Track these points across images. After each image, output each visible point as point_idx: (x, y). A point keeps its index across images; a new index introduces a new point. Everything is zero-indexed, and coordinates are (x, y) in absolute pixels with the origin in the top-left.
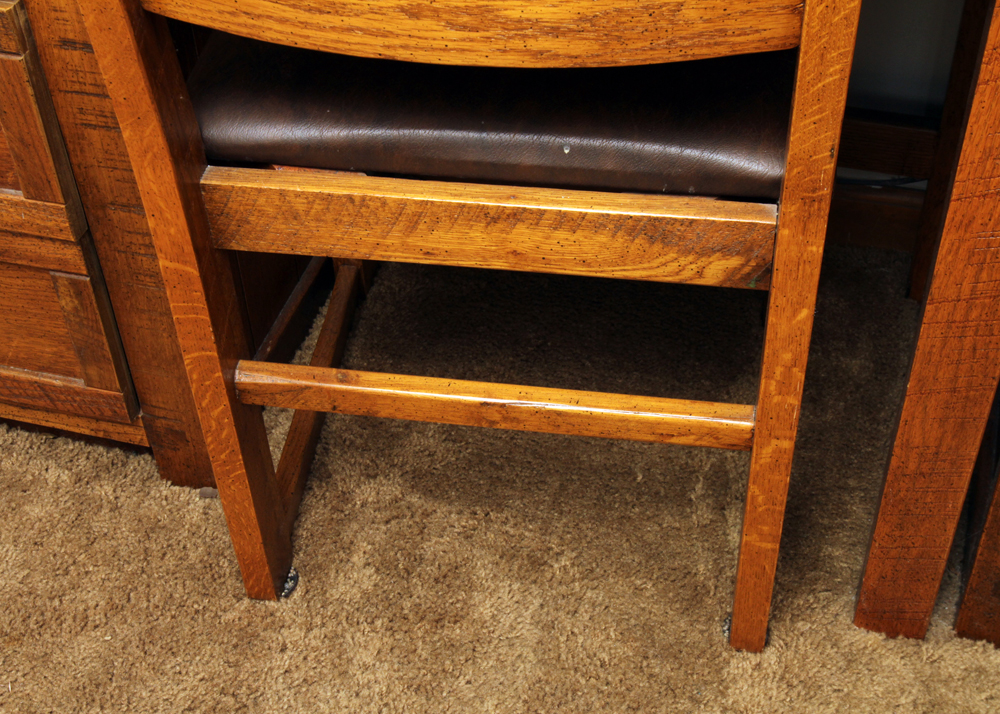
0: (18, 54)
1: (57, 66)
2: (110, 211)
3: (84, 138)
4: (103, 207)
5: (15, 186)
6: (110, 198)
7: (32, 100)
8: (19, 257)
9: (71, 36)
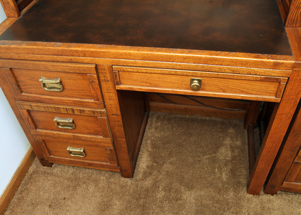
0: (105, 117)
1: (111, 118)
2: (118, 138)
3: (114, 128)
4: (116, 138)
5: (101, 135)
6: (118, 136)
7: (107, 124)
8: (100, 146)
9: (114, 113)
